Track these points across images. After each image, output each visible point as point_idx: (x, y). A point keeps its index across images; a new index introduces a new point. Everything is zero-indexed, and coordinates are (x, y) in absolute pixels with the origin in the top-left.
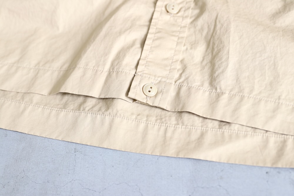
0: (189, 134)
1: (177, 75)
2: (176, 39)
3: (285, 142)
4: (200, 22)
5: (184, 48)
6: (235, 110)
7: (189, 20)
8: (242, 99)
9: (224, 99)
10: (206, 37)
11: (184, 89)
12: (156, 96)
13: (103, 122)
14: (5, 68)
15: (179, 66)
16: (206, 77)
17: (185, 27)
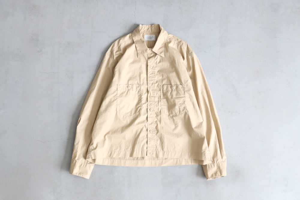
0: (160, 161)
1: (155, 149)
2: (153, 140)
3: (177, 160)
4: (158, 134)
5: (155, 142)
6: (168, 155)
7: (155, 134)
8: (169, 153)
9: (165, 153)
10: (160, 138)
11: (157, 152)
12: (152, 155)
13: (143, 162)
14: (118, 152)
15: (155, 146)
16: (161, 148)
17: (155, 136)
